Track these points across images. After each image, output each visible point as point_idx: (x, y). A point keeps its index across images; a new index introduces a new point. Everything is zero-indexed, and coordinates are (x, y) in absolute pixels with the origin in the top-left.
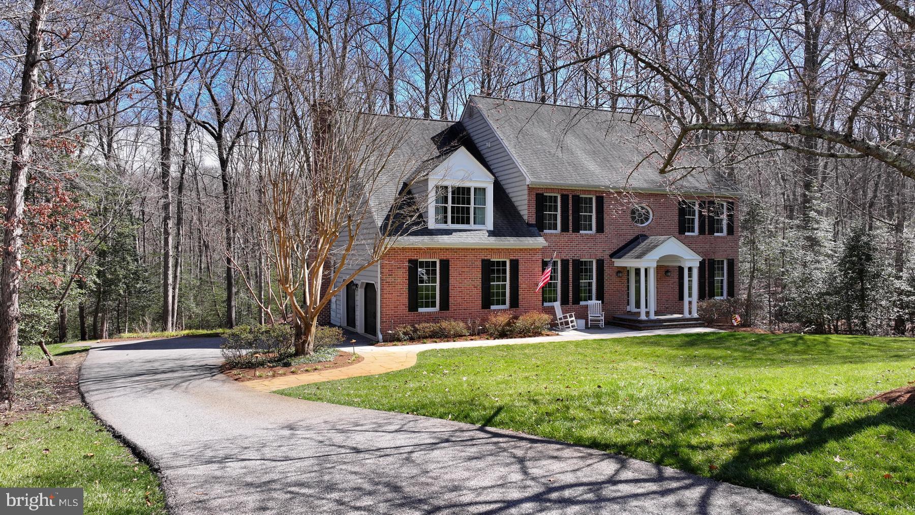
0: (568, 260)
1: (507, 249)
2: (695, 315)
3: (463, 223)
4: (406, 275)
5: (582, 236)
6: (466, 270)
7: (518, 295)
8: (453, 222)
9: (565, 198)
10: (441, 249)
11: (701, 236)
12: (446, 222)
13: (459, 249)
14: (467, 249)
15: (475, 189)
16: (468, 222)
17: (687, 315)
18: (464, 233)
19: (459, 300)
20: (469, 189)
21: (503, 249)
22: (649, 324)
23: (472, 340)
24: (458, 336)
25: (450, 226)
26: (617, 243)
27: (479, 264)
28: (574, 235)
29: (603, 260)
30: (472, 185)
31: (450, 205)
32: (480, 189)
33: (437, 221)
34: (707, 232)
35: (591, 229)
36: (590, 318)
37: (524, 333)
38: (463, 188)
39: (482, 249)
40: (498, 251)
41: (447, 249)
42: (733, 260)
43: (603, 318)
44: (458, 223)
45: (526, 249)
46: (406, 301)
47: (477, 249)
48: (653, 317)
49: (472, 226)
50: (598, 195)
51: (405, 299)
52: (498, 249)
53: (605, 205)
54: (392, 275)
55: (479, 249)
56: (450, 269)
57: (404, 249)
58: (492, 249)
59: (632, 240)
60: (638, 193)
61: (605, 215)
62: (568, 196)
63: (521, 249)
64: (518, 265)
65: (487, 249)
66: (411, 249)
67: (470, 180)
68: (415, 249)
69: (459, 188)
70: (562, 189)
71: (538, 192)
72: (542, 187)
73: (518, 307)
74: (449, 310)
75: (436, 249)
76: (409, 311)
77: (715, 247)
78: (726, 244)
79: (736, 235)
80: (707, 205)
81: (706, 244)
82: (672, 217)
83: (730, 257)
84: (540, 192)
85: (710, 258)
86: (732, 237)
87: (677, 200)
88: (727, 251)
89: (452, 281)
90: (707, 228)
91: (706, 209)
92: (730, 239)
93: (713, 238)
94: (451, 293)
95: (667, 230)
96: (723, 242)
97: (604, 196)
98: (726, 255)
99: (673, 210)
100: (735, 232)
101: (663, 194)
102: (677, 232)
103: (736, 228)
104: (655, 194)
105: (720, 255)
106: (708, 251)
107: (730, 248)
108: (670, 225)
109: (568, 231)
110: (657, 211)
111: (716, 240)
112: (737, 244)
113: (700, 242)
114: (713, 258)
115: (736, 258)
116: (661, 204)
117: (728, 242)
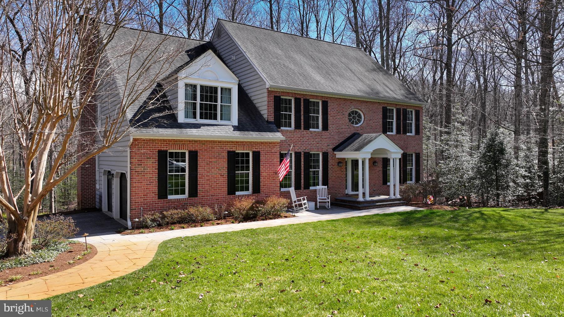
0: (300, 153)
1: (251, 142)
2: (398, 196)
3: (210, 118)
4: (156, 165)
5: (311, 132)
6: (213, 160)
7: (259, 182)
8: (201, 118)
9: (298, 101)
10: (190, 141)
11: (398, 135)
12: (195, 117)
13: (207, 141)
14: (214, 142)
15: (222, 89)
16: (215, 118)
17: (392, 197)
18: (212, 128)
19: (207, 188)
20: (216, 89)
21: (246, 142)
22: (366, 205)
23: (218, 224)
24: (205, 221)
25: (199, 121)
26: (338, 139)
27: (225, 155)
28: (305, 132)
29: (327, 153)
30: (219, 85)
31: (198, 101)
32: (226, 89)
33: (187, 116)
34: (402, 132)
35: (318, 128)
36: (318, 200)
37: (266, 216)
38: (211, 88)
39: (228, 142)
40: (242, 144)
41: (196, 141)
42: (419, 153)
43: (329, 200)
44: (206, 118)
45: (266, 143)
46: (156, 189)
47: (223, 142)
48: (368, 198)
49: (219, 121)
50: (323, 99)
51: (154, 188)
52: (243, 142)
53: (329, 109)
54: (142, 165)
55: (225, 142)
56: (199, 159)
57: (153, 140)
58: (237, 142)
59: (349, 137)
60: (354, 100)
61: (329, 117)
62: (300, 99)
63: (262, 143)
64: (259, 156)
65: (232, 142)
66: (161, 140)
67: (217, 80)
68: (164, 140)
69: (207, 87)
70: (295, 93)
71: (276, 95)
72: (279, 90)
73: (259, 193)
74: (197, 197)
75: (185, 141)
76: (158, 199)
77: (407, 144)
78: (414, 142)
79: (421, 135)
80: (402, 111)
81: (401, 141)
82: (378, 120)
83: (417, 151)
84: (278, 95)
85: (404, 152)
86: (419, 136)
87: (382, 107)
88: (415, 147)
89: (200, 171)
90: (402, 129)
91: (402, 115)
92: (417, 138)
93: (405, 137)
94: (200, 181)
95: (375, 130)
96: (412, 140)
97: (330, 101)
98: (414, 150)
99: (379, 114)
100: (420, 132)
101: (372, 102)
102: (381, 132)
103: (421, 130)
104: (366, 101)
105: (411, 150)
106: (403, 147)
107: (417, 144)
108: (376, 126)
109: (300, 129)
110: (367, 115)
111: (408, 138)
112: (421, 142)
113: (397, 139)
114: (406, 152)
115: (421, 152)
116: (370, 109)
117: (415, 140)
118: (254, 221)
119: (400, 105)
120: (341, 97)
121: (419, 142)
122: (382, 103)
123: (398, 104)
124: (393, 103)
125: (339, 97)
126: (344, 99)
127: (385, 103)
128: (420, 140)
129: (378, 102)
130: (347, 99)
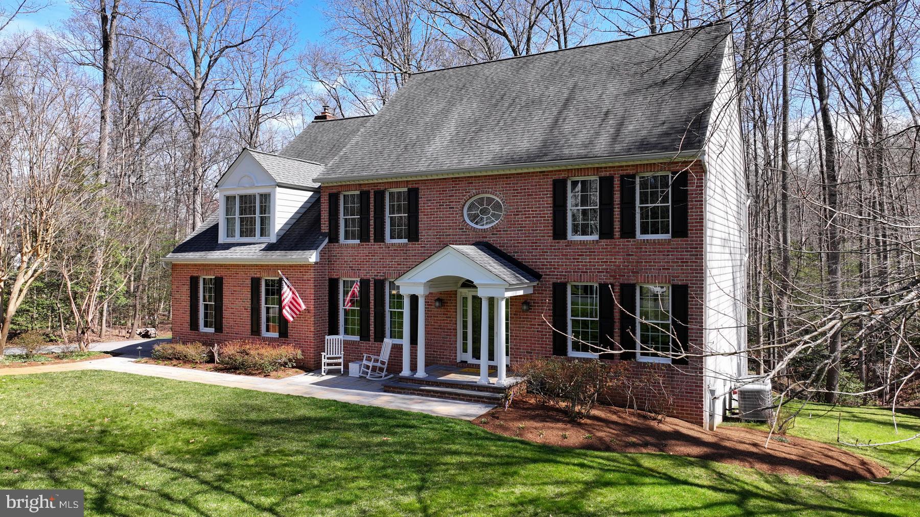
0: (369, 280)
1: (277, 266)
3: (248, 235)
4: (188, 292)
5: (389, 246)
6: (238, 289)
7: (287, 322)
8: (241, 235)
9: (363, 196)
10: (216, 266)
11: (604, 242)
12: (235, 235)
13: (232, 265)
14: (238, 266)
15: (260, 195)
16: (253, 235)
18: (242, 248)
19: (232, 323)
20: (255, 197)
21: (272, 266)
22: (408, 384)
27: (249, 282)
30: (257, 191)
31: (237, 216)
33: (228, 235)
34: (617, 234)
35: (405, 237)
38: (249, 196)
39: (252, 266)
40: (269, 268)
41: (221, 266)
42: (686, 287)
45: (296, 266)
46: (189, 319)
47: (247, 266)
49: (256, 238)
50: (410, 186)
51: (188, 317)
52: (267, 266)
53: (421, 203)
55: (249, 266)
56: (224, 287)
57: (186, 265)
58: (262, 266)
60: (476, 177)
61: (421, 216)
62: (368, 192)
63: (291, 266)
65: (257, 266)
66: (193, 265)
67: (253, 186)
68: (195, 265)
69: (246, 197)
70: (360, 185)
71: (332, 191)
72: (335, 184)
73: (287, 337)
74: (222, 332)
75: (212, 265)
76: (190, 329)
77: (637, 262)
78: (668, 255)
79: (696, 237)
80: (617, 182)
81: (615, 255)
82: (540, 211)
83: (680, 280)
84: (335, 191)
85: (626, 282)
86: (685, 241)
87: (550, 181)
88: (669, 269)
89: (225, 301)
90: (617, 225)
91: (617, 191)
92: (679, 244)
93: (632, 245)
94: (226, 314)
95: (530, 233)
96: (658, 252)
97: (421, 187)
98: (666, 276)
99: (542, 198)
100: (692, 230)
101: (521, 174)
102: (549, 236)
103: (696, 222)
104: (507, 175)
105: (652, 276)
106: (622, 269)
107: (678, 262)
108: (535, 224)
109: (369, 241)
110: (510, 203)
111: (641, 248)
112: (697, 255)
113: (600, 252)
114: (632, 282)
115: (694, 284)
116: (517, 190)
117: (674, 251)
119: (610, 167)
120: (446, 176)
121: (687, 256)
122: (552, 171)
123: (606, 168)
124: (590, 166)
125: (441, 177)
126: (452, 178)
127: (560, 171)
128: (692, 251)
129: (540, 172)
130: (459, 178)
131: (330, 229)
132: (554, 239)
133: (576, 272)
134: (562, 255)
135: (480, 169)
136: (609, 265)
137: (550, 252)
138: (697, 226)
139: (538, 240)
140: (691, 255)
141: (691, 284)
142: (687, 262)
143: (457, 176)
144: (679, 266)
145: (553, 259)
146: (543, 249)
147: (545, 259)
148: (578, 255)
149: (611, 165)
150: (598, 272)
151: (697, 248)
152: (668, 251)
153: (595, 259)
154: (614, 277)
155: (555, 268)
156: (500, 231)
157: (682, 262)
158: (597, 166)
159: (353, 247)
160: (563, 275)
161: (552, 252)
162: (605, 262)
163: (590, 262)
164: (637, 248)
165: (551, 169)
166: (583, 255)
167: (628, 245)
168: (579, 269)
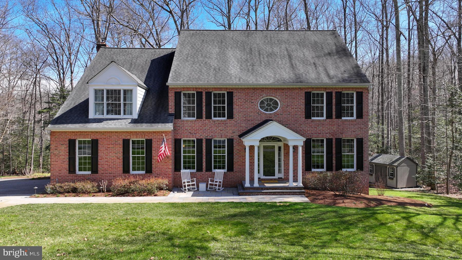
0: (202, 139)
1: (144, 132)
2: (301, 185)
3: (116, 114)
4: (67, 150)
5: (214, 121)
6: (111, 146)
7: (151, 164)
8: (108, 114)
9: (200, 94)
10: (92, 132)
11: (328, 120)
12: (102, 114)
13: (106, 132)
14: (112, 132)
15: (124, 90)
16: (120, 114)
18: (112, 121)
19: (106, 167)
20: (119, 91)
21: (140, 132)
22: (251, 191)
23: (94, 196)
26: (245, 126)
27: (121, 142)
28: (207, 121)
29: (233, 139)
30: (122, 88)
31: (105, 102)
32: (128, 90)
33: (96, 113)
34: (334, 117)
38: (115, 90)
39: (123, 132)
40: (136, 133)
41: (97, 132)
42: (362, 139)
44: (112, 114)
45: (158, 132)
46: (67, 167)
47: (119, 132)
48: (256, 184)
49: (122, 116)
50: (228, 91)
51: (66, 165)
52: (136, 132)
53: (235, 99)
54: (57, 149)
55: (121, 132)
56: (99, 145)
57: (65, 132)
58: (131, 132)
59: (259, 124)
60: (265, 88)
61: (234, 106)
62: (202, 92)
63: (154, 132)
64: (151, 143)
65: (127, 132)
66: (71, 132)
68: (73, 132)
69: (112, 91)
70: (196, 88)
71: (176, 91)
72: (179, 87)
73: (152, 173)
74: (98, 174)
75: (88, 132)
76: (69, 173)
77: (342, 129)
78: (355, 126)
79: (366, 119)
80: (334, 95)
81: (333, 126)
82: (298, 106)
83: (360, 136)
84: (178, 90)
85: (338, 137)
86: (361, 120)
87: (304, 92)
88: (355, 132)
89: (100, 154)
90: (334, 113)
91: (334, 98)
92: (359, 122)
93: (340, 122)
94: (100, 162)
95: (294, 116)
96: (351, 124)
97: (235, 92)
98: (354, 135)
99: (299, 100)
100: (364, 116)
101: (290, 88)
102: (303, 117)
103: (366, 113)
104: (282, 88)
105: (349, 135)
106: (336, 132)
107: (359, 129)
108: (296, 111)
109: (202, 118)
110: (284, 101)
111: (344, 123)
112: (366, 126)
113: (327, 125)
114: (340, 137)
115: (365, 138)
116: (288, 95)
117: (357, 124)
118: (124, 196)
119: (331, 88)
120: (250, 87)
121: (362, 126)
122: (304, 88)
123: (329, 88)
124: (322, 87)
125: (247, 87)
126: (253, 88)
127: (308, 88)
128: (364, 124)
129: (299, 88)
130: (256, 88)
131: (175, 112)
132: (305, 119)
133: (316, 133)
134: (309, 126)
135: (268, 85)
136: (330, 130)
137: (304, 125)
138: (366, 114)
139: (298, 119)
140: (364, 126)
141: (364, 138)
142: (363, 129)
143: (256, 87)
144: (360, 130)
145: (305, 128)
146: (300, 123)
147: (301, 128)
148: (317, 126)
149: (331, 87)
150: (326, 133)
151: (366, 123)
152: (355, 124)
153: (324, 128)
154: (333, 135)
155: (306, 132)
156: (279, 114)
157: (360, 129)
158: (325, 87)
159: (191, 121)
160: (310, 135)
161: (305, 125)
162: (329, 129)
163: (322, 129)
164: (342, 123)
165: (304, 87)
166: (319, 126)
167: (339, 122)
168: (317, 132)
